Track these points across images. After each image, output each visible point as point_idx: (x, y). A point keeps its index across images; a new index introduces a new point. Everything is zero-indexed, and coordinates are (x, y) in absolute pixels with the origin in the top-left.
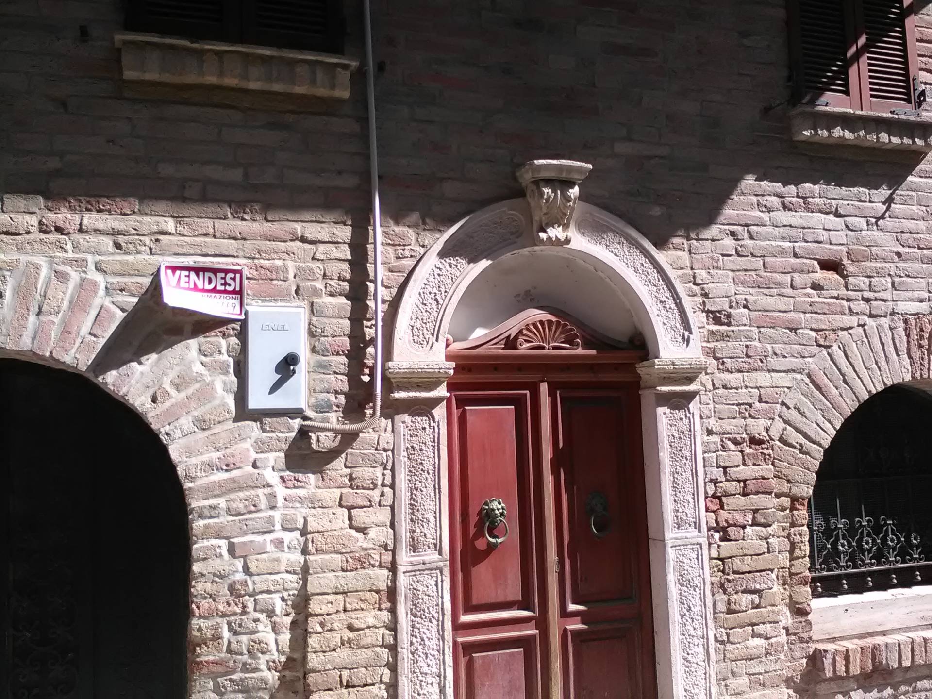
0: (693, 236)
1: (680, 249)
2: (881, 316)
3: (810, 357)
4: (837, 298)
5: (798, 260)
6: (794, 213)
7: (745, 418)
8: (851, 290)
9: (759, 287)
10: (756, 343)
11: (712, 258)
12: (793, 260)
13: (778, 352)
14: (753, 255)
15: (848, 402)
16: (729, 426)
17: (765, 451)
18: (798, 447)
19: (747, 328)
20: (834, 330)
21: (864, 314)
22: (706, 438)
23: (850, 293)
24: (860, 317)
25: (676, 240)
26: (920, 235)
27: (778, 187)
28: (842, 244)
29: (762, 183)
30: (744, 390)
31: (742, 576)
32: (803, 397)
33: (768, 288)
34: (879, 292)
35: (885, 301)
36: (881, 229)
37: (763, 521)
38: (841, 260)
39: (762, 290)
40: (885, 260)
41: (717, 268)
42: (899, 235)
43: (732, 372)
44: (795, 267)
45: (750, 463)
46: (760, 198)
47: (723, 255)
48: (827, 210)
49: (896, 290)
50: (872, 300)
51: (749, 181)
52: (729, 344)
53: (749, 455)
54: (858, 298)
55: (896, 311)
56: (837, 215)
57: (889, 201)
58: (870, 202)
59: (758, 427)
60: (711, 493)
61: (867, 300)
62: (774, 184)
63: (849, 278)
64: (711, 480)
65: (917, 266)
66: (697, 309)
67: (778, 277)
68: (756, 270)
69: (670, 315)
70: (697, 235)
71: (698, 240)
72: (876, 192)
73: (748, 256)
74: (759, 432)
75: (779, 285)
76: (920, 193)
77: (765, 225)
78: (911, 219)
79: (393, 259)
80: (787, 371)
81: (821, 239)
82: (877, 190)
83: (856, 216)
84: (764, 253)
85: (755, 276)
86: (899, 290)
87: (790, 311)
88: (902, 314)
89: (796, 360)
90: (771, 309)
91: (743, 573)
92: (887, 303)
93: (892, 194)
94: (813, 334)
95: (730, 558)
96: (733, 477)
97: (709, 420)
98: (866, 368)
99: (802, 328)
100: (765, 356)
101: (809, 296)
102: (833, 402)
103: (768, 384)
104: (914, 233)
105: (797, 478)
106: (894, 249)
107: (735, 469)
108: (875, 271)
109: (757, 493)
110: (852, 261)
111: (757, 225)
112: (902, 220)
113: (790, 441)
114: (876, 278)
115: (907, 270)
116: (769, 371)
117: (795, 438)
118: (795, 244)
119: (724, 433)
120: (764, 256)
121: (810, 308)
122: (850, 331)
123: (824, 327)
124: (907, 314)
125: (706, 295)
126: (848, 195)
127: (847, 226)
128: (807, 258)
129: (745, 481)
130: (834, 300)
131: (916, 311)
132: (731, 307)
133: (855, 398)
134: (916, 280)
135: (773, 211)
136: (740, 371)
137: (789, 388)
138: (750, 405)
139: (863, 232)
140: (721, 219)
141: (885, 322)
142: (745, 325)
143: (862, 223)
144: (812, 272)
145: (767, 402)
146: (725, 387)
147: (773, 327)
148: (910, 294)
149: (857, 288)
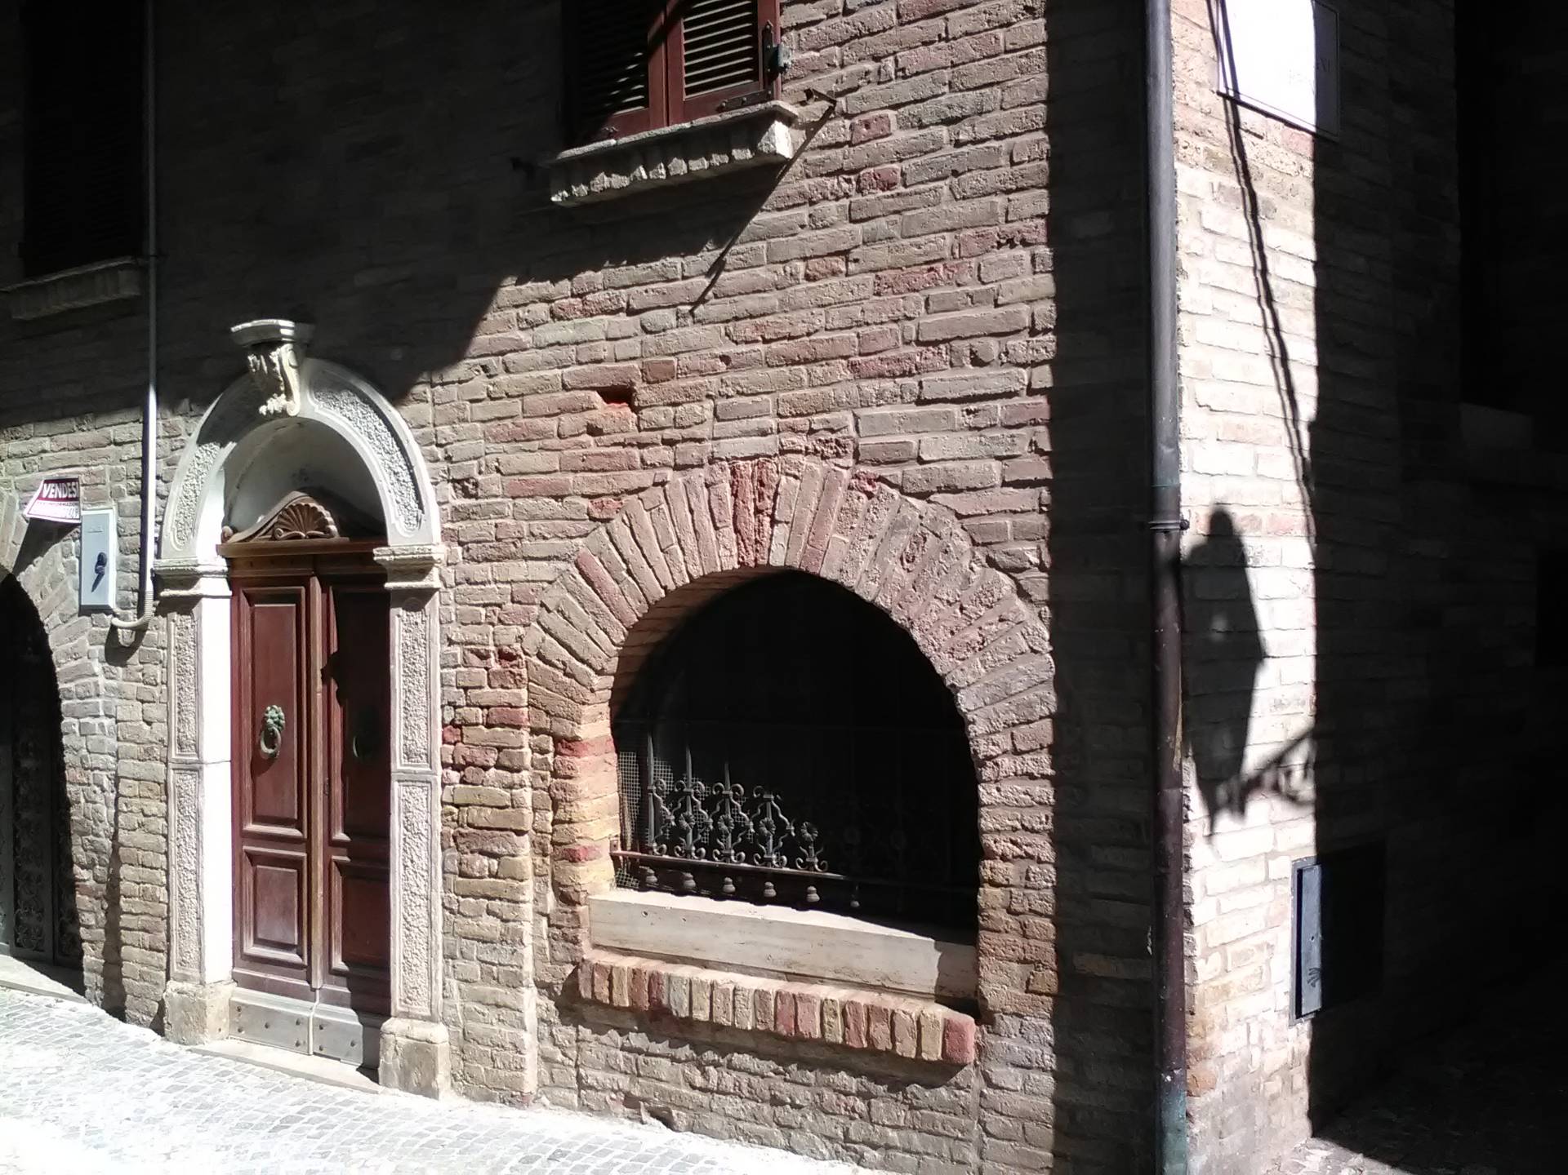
0: (436, 380)
1: (422, 401)
2: (693, 466)
3: (580, 537)
4: (623, 445)
5: (568, 394)
6: (566, 323)
7: (493, 624)
8: (645, 430)
9: (516, 441)
10: (510, 521)
11: (458, 407)
12: (562, 395)
13: (536, 532)
14: (509, 396)
15: (632, 603)
16: (472, 633)
17: (515, 670)
18: (561, 666)
19: (499, 500)
20: (616, 494)
21: (665, 465)
22: (446, 648)
23: (644, 434)
24: (657, 471)
25: (418, 389)
26: (767, 318)
27: (545, 287)
28: (634, 358)
29: (523, 287)
30: (493, 586)
31: (479, 832)
32: (568, 595)
33: (528, 440)
34: (690, 426)
35: (700, 440)
36: (699, 321)
37: (507, 763)
38: (632, 384)
39: (520, 445)
40: (702, 373)
41: (464, 420)
42: (731, 326)
43: (479, 562)
44: (562, 405)
45: (496, 684)
46: (520, 311)
47: (472, 401)
48: (614, 307)
49: (719, 421)
50: (678, 442)
51: (509, 290)
52: (475, 523)
53: (495, 673)
54: (655, 440)
55: (716, 455)
56: (631, 312)
57: (718, 267)
58: (684, 278)
59: (509, 635)
60: (448, 720)
61: (669, 443)
62: (540, 284)
63: (644, 411)
64: (450, 704)
65: (760, 374)
66: (440, 479)
67: (540, 423)
68: (512, 417)
69: (403, 490)
70: (441, 377)
71: (442, 384)
72: (693, 258)
73: (501, 398)
74: (509, 643)
75: (543, 434)
76: (772, 240)
77: (525, 349)
78: (754, 292)
79: (169, 452)
80: (548, 559)
81: (603, 355)
82: (695, 253)
83: (659, 307)
84: (521, 390)
85: (511, 426)
86: (724, 420)
87: (555, 471)
88: (727, 460)
89: (561, 542)
90: (529, 470)
91: (481, 828)
92: (705, 444)
93: (722, 255)
94: (586, 503)
95: (467, 805)
96: (474, 701)
97: (450, 626)
98: (662, 551)
99: (569, 495)
100: (520, 539)
101: (581, 445)
102: (609, 602)
103: (522, 577)
104: (757, 317)
105: (560, 710)
106: (718, 352)
107: (477, 691)
108: (682, 393)
109: (502, 725)
110: (649, 382)
111: (515, 351)
112: (736, 298)
113: (549, 657)
114: (686, 406)
115: (739, 384)
116: (525, 559)
117: (556, 654)
118: (565, 370)
119: (467, 643)
120: (523, 395)
121: (582, 464)
122: (641, 495)
123: (601, 491)
124: (737, 458)
125: (448, 459)
126: (647, 276)
127: (643, 327)
128: (581, 389)
129: (488, 707)
130: (620, 449)
131: (753, 452)
132: (480, 473)
133: (642, 598)
134: (757, 398)
135: (537, 325)
136: (487, 560)
137: (550, 583)
138: (499, 606)
139: (669, 332)
140: (473, 350)
141: (699, 476)
142: (496, 496)
143: (668, 316)
144: (588, 409)
145: (520, 603)
146: (468, 581)
147: (532, 497)
148: (744, 424)
149: (654, 426)
